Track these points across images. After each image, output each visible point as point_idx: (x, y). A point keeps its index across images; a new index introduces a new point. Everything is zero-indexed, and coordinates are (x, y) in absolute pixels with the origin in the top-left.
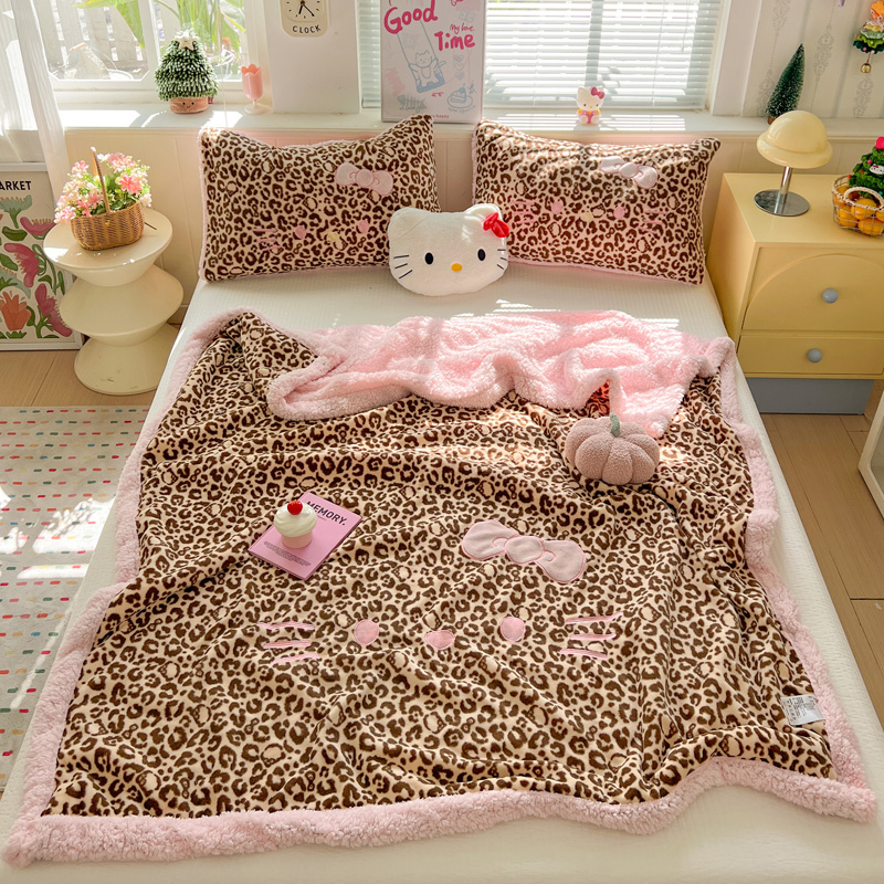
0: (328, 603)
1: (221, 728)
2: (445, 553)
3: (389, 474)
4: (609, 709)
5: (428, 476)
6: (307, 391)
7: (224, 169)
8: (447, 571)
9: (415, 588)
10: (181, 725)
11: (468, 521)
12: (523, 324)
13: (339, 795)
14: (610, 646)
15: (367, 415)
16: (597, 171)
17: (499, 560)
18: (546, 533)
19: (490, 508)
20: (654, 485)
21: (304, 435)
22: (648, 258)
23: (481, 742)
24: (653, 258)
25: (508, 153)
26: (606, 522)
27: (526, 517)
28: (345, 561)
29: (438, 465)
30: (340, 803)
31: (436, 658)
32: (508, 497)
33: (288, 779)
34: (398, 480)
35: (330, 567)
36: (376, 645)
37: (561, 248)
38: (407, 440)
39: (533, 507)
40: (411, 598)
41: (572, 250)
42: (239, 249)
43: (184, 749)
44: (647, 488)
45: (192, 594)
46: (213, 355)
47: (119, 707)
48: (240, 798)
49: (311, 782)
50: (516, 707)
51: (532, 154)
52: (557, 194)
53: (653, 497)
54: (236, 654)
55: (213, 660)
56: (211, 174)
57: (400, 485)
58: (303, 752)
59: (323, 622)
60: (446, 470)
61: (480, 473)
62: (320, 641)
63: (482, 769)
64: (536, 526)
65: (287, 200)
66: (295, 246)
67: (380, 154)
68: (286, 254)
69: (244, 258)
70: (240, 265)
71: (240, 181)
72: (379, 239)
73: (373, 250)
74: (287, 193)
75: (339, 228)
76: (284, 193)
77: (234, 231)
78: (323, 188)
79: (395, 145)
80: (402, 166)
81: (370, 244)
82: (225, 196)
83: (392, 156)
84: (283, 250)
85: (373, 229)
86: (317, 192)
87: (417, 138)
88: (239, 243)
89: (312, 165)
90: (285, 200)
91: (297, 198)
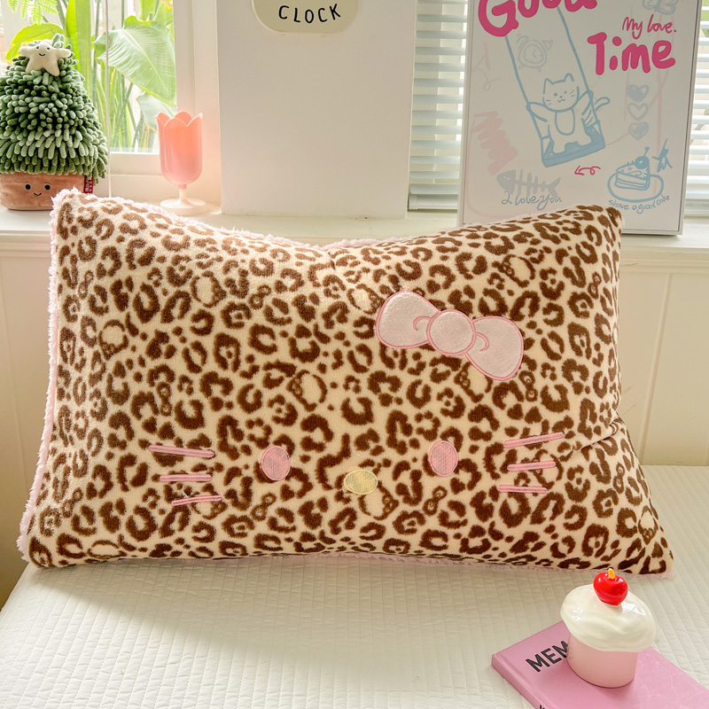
7: (100, 290)
65: (246, 375)
66: (256, 500)
67: (495, 276)
68: (232, 519)
69: (124, 519)
70: (114, 538)
71: (135, 320)
72: (481, 495)
73: (465, 523)
74: (250, 359)
75: (378, 459)
76: (243, 357)
77: (106, 448)
78: (345, 351)
79: (535, 255)
80: (546, 311)
81: (458, 507)
82: (96, 357)
83: (523, 284)
84: (224, 507)
85: (466, 465)
86: (330, 361)
87: (591, 248)
88: (114, 479)
89: (320, 292)
90: (244, 375)
91: (275, 373)
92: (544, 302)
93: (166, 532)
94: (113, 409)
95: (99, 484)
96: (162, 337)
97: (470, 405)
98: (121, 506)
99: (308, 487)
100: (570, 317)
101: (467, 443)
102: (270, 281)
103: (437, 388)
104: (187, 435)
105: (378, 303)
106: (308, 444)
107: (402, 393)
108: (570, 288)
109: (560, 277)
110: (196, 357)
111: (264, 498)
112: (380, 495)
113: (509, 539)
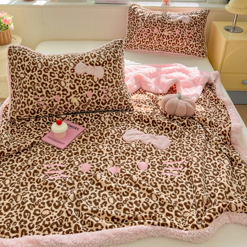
7: (19, 67)
42: (27, 107)
56: (12, 69)
66: (55, 105)
67: (98, 58)
68: (50, 109)
69: (29, 111)
70: (28, 115)
71: (26, 72)
72: (97, 100)
73: (95, 105)
74: (50, 79)
75: (77, 96)
76: (49, 79)
78: (69, 75)
79: (105, 53)
80: (108, 64)
81: (93, 103)
82: (19, 80)
83: (104, 59)
84: (49, 107)
85: (94, 95)
86: (66, 78)
87: (116, 50)
88: (26, 104)
89: (63, 64)
90: (49, 82)
91: (56, 81)
92: (108, 62)
93: (38, 113)
94: (24, 90)
95: (23, 105)
96: (32, 76)
97: (94, 84)
98: (28, 109)
99: (64, 102)
100: (113, 65)
101: (94, 91)
102: (52, 62)
103: (88, 81)
104: (40, 94)
105: (75, 65)
106: (63, 94)
107: (81, 83)
108: (113, 59)
109: (111, 57)
110: (39, 79)
111: (56, 105)
112: (78, 102)
113: (104, 108)
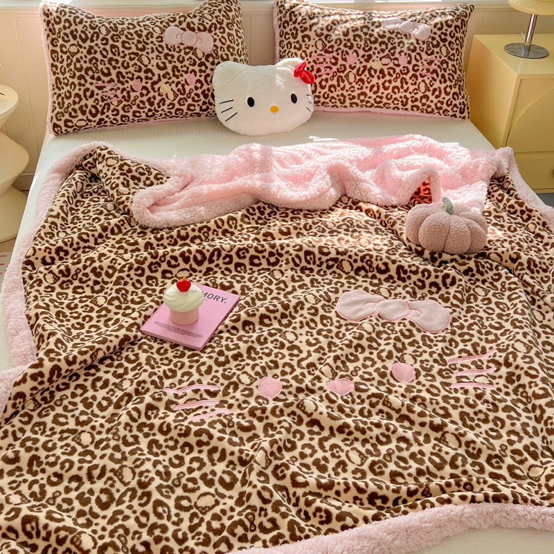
0: (227, 366)
1: (149, 483)
2: (323, 317)
3: (256, 261)
4: (512, 428)
5: (293, 259)
6: (165, 204)
7: (65, 34)
8: (330, 331)
9: (305, 348)
10: (107, 486)
11: (337, 291)
12: (339, 148)
13: (284, 530)
14: (494, 378)
15: (225, 218)
16: (382, 28)
17: (373, 319)
18: (408, 296)
19: (352, 281)
20: (488, 252)
21: (172, 237)
22: (427, 98)
23: (406, 469)
24: (432, 98)
25: (307, 17)
26: (458, 283)
27: (386, 285)
28: (234, 332)
29: (300, 249)
30: (287, 538)
31: (340, 402)
32: (366, 271)
33: (228, 523)
34: (265, 265)
35: (222, 338)
36: (282, 397)
37: (355, 94)
38: (264, 235)
39: (391, 277)
40: (304, 355)
41: (365, 94)
42: (83, 102)
43: (113, 508)
44: (483, 255)
45: (93, 371)
46: (73, 182)
47: (38, 477)
48: (183, 547)
49: (252, 523)
50: (427, 436)
51: (327, 18)
52: (351, 47)
53: (490, 261)
54: (148, 418)
55: (127, 424)
56: (53, 39)
57: (268, 270)
58: (236, 496)
59: (226, 382)
60: (307, 253)
61: (338, 253)
62: (227, 398)
63: (416, 492)
64: (397, 291)
65: (123, 57)
66: (132, 98)
67: (200, 19)
68: (125, 106)
69: (88, 110)
70: (85, 118)
71: (81, 43)
72: (204, 91)
73: (200, 100)
74: (123, 52)
75: (170, 81)
76: (120, 51)
77: (78, 87)
78: (154, 47)
79: (212, 12)
80: (220, 29)
81: (197, 95)
82: (68, 57)
83: (211, 21)
84: (122, 102)
85: (198, 81)
86: (150, 51)
87: (230, 7)
88: (82, 97)
89: (142, 29)
90: (122, 57)
91: (133, 56)
92: (218, 26)
93: (103, 113)
94: (78, 74)
95: (77, 100)
96: (91, 47)
97: (198, 62)
98: (86, 106)
99: (149, 92)
100: (227, 30)
101: (198, 74)
102: (125, 26)
103: (186, 57)
104: (106, 79)
105: (163, 31)
106: (147, 78)
107: (175, 59)
108: (226, 21)
110: (105, 53)
111: (135, 97)
112: (172, 93)
